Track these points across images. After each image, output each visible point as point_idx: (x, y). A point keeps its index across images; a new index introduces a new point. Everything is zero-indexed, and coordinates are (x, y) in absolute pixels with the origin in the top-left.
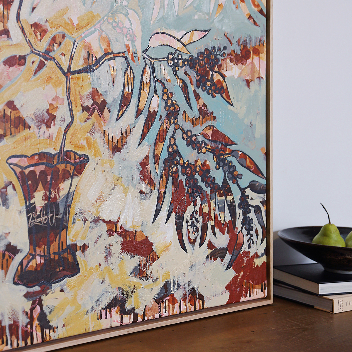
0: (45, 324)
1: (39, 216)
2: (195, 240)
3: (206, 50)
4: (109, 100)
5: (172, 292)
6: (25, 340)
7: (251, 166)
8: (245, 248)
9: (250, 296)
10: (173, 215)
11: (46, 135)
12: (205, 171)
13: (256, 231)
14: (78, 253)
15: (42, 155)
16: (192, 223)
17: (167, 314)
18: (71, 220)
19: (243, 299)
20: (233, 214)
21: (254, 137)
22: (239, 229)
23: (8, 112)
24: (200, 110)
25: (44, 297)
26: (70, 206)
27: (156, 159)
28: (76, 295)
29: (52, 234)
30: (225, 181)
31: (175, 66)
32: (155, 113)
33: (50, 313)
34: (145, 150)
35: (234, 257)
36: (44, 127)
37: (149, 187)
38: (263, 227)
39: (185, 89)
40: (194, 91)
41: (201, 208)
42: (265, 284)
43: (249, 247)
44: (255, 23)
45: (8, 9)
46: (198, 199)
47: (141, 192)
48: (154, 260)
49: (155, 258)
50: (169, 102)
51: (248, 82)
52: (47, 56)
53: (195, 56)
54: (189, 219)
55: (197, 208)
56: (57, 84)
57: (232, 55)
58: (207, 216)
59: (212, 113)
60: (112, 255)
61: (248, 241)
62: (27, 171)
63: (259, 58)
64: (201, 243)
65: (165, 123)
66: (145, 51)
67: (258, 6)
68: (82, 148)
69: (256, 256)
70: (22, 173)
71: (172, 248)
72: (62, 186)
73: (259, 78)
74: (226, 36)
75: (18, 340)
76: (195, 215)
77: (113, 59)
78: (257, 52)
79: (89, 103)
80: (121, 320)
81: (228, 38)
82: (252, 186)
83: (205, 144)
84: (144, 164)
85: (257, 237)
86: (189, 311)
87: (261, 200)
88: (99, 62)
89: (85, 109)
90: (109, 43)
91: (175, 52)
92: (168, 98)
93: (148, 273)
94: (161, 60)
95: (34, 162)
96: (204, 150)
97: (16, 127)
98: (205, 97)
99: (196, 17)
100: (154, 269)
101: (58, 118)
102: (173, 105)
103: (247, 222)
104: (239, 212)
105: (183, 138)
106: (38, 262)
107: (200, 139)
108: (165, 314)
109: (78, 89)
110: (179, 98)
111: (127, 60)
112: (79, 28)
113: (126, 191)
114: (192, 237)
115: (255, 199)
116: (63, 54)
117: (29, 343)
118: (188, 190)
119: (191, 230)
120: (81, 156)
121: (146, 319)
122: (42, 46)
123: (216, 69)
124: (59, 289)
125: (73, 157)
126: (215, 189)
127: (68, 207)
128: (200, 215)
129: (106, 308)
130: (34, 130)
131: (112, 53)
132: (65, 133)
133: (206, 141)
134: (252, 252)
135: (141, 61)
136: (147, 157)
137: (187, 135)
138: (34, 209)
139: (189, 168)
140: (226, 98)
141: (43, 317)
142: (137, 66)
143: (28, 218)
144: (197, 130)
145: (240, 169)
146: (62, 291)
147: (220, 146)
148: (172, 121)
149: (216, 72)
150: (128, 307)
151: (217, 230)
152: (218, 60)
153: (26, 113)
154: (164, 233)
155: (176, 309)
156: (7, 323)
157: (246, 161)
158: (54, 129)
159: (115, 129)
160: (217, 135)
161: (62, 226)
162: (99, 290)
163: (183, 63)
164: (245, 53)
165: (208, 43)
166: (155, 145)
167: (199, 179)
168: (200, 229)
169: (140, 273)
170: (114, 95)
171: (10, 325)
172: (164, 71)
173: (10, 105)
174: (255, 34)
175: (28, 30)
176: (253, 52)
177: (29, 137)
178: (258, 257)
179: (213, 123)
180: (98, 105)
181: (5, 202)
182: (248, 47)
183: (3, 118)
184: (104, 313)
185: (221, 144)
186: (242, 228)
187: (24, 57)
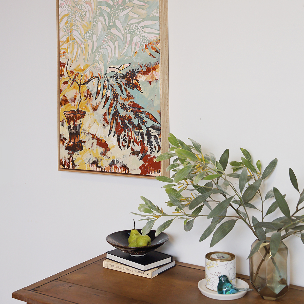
0: (73, 164)
1: (72, 130)
2: (125, 146)
3: (130, 71)
4: (93, 93)
5: (116, 164)
6: (68, 167)
7: (152, 118)
8: (149, 153)
9: (151, 174)
10: (116, 135)
11: (74, 105)
12: (130, 119)
13: (155, 147)
14: (83, 143)
15: (72, 111)
16: (124, 139)
17: (113, 171)
18: (81, 133)
19: (147, 174)
20: (143, 138)
21: (153, 106)
22: (146, 145)
23: (64, 98)
24: (127, 95)
25: (73, 155)
27: (109, 114)
28: (82, 157)
29: (75, 136)
30: (139, 124)
31: (116, 80)
32: (109, 97)
33: (75, 160)
34: (105, 110)
35: (143, 156)
36: (73, 102)
37: (107, 124)
38: (159, 146)
39: (121, 87)
40: (125, 88)
41: (128, 134)
42: (159, 170)
43: (151, 153)
44: (153, 57)
45: (64, 68)
46: (126, 130)
47: (104, 125)
48: (108, 151)
49: (109, 150)
50: (114, 93)
51: (150, 82)
52: (74, 80)
53: (125, 74)
54: (122, 137)
55: (126, 134)
56: (76, 89)
57: (142, 72)
58: (130, 138)
59: (133, 96)
60: (93, 146)
61: (150, 150)
62: (68, 116)
63: (156, 71)
64: (128, 148)
65: (113, 100)
66: (105, 75)
67: (155, 49)
68: (84, 109)
70: (67, 116)
71: (115, 147)
72: (78, 121)
73: (156, 80)
74: (139, 64)
75: (66, 166)
76: (125, 136)
77: (94, 79)
78: (154, 69)
79: (86, 94)
81: (140, 65)
82: (153, 127)
83: (130, 108)
84: (105, 115)
85: (155, 149)
86: (123, 173)
87: (157, 133)
88: (89, 81)
89: (85, 96)
90: (92, 74)
91: (117, 74)
92: (114, 91)
93: (106, 155)
94: (111, 77)
95: (70, 113)
96: (129, 111)
97: (66, 102)
98: (129, 90)
99: (125, 59)
100: (108, 153)
101: (77, 100)
102: (116, 93)
103: (150, 142)
104: (146, 137)
105: (120, 106)
106: (71, 144)
107: (127, 106)
108: (112, 171)
109: (83, 90)
110: (118, 91)
111: (98, 78)
112: (83, 70)
113: (98, 125)
114: (124, 144)
115: (154, 133)
116: (78, 79)
117: (69, 168)
118: (122, 126)
119: (123, 142)
120: (84, 112)
122: (73, 77)
123: (134, 78)
124: (77, 154)
125: (81, 112)
126: (134, 126)
127: (80, 128)
128: (127, 137)
129: (92, 163)
130: (70, 103)
131: (93, 77)
132: (79, 104)
133: (130, 107)
134: (153, 155)
135: (104, 78)
136: (106, 113)
137: (122, 105)
138: (70, 127)
139: (122, 117)
140: (139, 90)
141: (73, 161)
142: (102, 81)
143: (69, 130)
144: (126, 103)
145: (146, 119)
146: (78, 154)
147: (136, 109)
148: (115, 100)
149: (134, 79)
150: (99, 165)
151: (135, 144)
152: (135, 74)
153: (69, 98)
154: (112, 141)
155: (117, 171)
156: (63, 160)
157: (150, 116)
158: (76, 103)
159: (94, 103)
160: (135, 105)
161: (78, 134)
162: (89, 157)
163: (120, 77)
164: (148, 70)
165: (130, 68)
166: (109, 109)
167: (127, 122)
168: (127, 142)
169: (103, 154)
170: (94, 92)
171: (64, 161)
172: (112, 81)
173: (64, 96)
174: (153, 61)
175: (69, 73)
176: (152, 69)
177: (69, 106)
178: (156, 158)
179: (133, 100)
180: (89, 95)
181: (63, 125)
182: (150, 68)
183: (63, 100)
184: (91, 165)
185: (137, 109)
186: (147, 144)
187: (68, 82)
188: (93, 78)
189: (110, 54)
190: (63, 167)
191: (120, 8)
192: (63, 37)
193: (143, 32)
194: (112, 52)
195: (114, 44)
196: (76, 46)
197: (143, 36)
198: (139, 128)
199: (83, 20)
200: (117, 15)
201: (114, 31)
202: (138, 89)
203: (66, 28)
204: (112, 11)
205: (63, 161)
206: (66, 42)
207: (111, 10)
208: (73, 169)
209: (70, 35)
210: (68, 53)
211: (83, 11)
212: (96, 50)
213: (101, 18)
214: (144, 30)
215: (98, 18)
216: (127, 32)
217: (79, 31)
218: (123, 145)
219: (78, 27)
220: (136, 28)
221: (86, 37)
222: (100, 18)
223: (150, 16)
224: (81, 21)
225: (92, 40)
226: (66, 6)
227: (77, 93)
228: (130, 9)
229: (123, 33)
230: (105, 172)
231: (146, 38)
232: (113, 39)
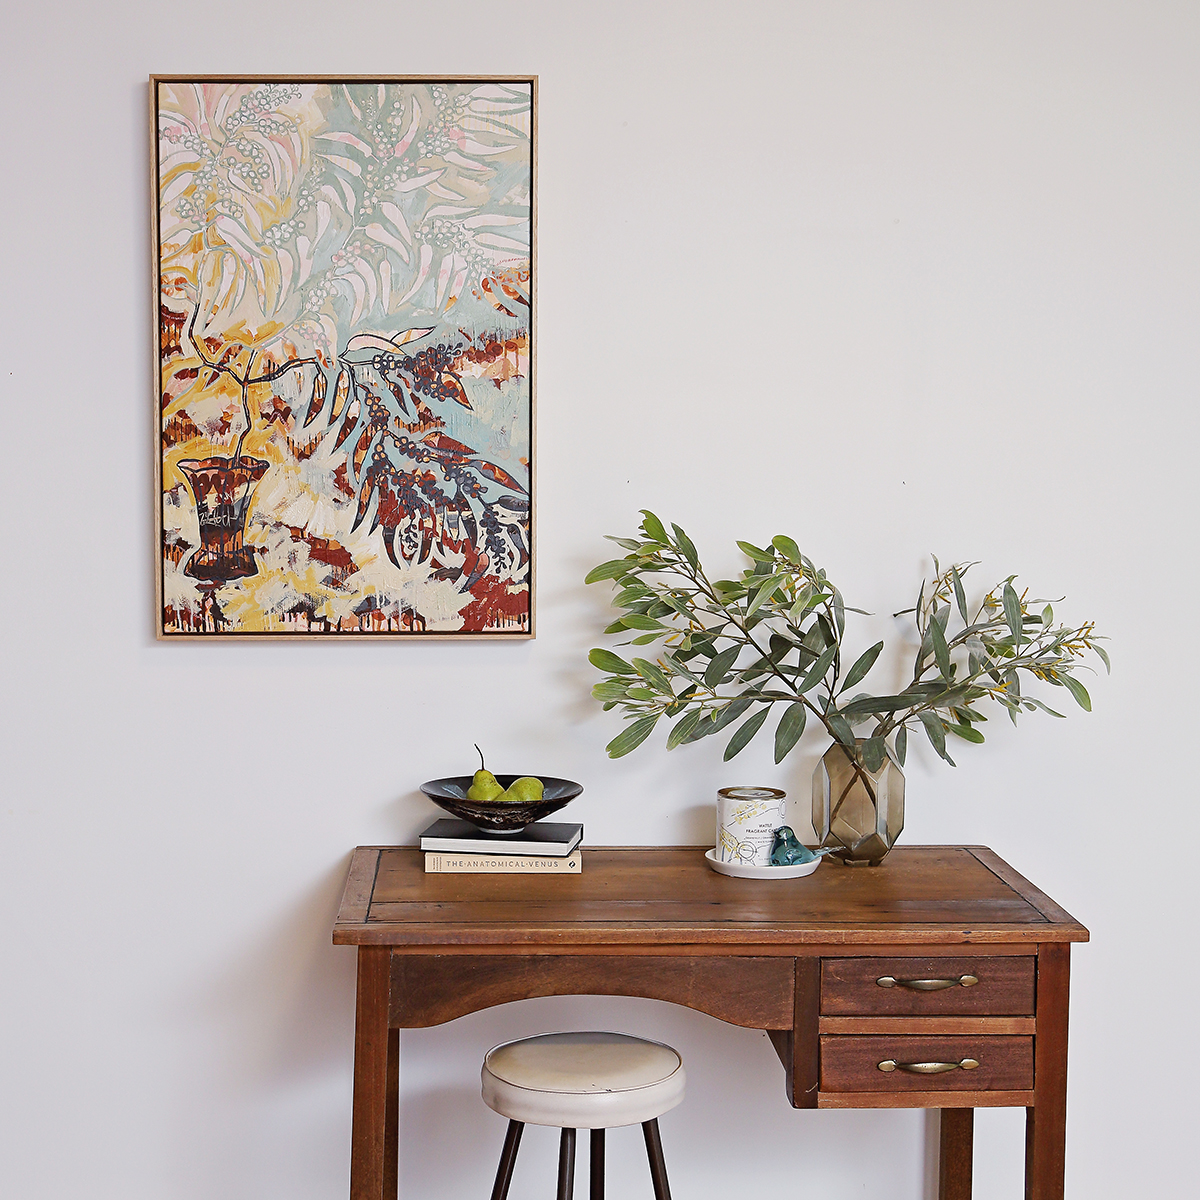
0: (217, 614)
1: (211, 516)
2: (412, 556)
3: (430, 349)
4: (294, 407)
5: (379, 607)
6: (197, 627)
7: (503, 479)
8: (491, 570)
9: (498, 626)
10: (380, 528)
11: (220, 441)
12: (428, 482)
13: (511, 554)
14: (256, 555)
15: (215, 460)
16: (408, 537)
17: (370, 629)
18: (247, 523)
19: (486, 629)
20: (472, 531)
21: (508, 446)
22: (482, 550)
23: (179, 420)
24: (421, 415)
25: (217, 591)
26: (246, 509)
27: (357, 467)
28: (253, 594)
29: (226, 534)
30: (458, 494)
31: (383, 371)
32: (355, 419)
33: (224, 606)
34: (342, 456)
35: (473, 580)
36: (217, 434)
37: (346, 495)
38: (523, 550)
39: (398, 393)
40: (412, 395)
41: (421, 522)
42: (524, 616)
43: (498, 571)
44: (509, 313)
45: (180, 328)
46: (417, 512)
47: (335, 500)
48: (352, 572)
49: (354, 570)
50: (375, 408)
51: (498, 383)
52: (221, 367)
54: (403, 533)
55: (416, 522)
56: (234, 392)
57: (471, 353)
58: (430, 532)
59: (439, 418)
60: (297, 561)
61: (496, 564)
62: (198, 475)
63: (517, 353)
64: (422, 560)
65: (369, 429)
66: (342, 356)
67: (515, 293)
68: (262, 454)
69: (510, 582)
70: (193, 476)
71: (378, 561)
72: (236, 489)
73: (517, 376)
74: (461, 331)
75: (189, 625)
76: (412, 529)
77: (301, 365)
78: (512, 346)
80: (309, 626)
81: (464, 334)
82: (504, 502)
83: (429, 452)
84: (340, 472)
85: (512, 561)
86: (402, 630)
87: (519, 518)
88: (282, 370)
89: (266, 416)
90: (294, 351)
91: (384, 354)
92: (374, 403)
93: (345, 584)
94: (363, 363)
95: (206, 466)
96: (426, 459)
97: (187, 434)
98: (427, 401)
99: (415, 314)
100: (352, 579)
101: (233, 426)
102: (380, 410)
103: (494, 544)
104: (481, 530)
105: (396, 446)
106: (211, 559)
107: (421, 446)
108: (366, 629)
109: (256, 398)
110: (390, 402)
111: (317, 365)
112: (258, 338)
113: (315, 499)
114: (408, 552)
116: (239, 365)
117: (201, 630)
118: (401, 502)
119: (406, 545)
120: (259, 462)
121: (341, 630)
122: (216, 358)
123: (446, 369)
124: (235, 585)
125: (250, 462)
126: (443, 502)
127: (243, 510)
128: (420, 530)
129: (289, 612)
130: (206, 436)
131: (298, 360)
132: (242, 439)
133: (430, 449)
134: (503, 576)
135: (337, 365)
136: (344, 464)
137: (401, 443)
138: (206, 509)
139: (400, 477)
140: (461, 401)
141: (215, 609)
142: (331, 373)
143: (200, 517)
144: (416, 437)
146: (237, 588)
147: (451, 455)
148: (379, 428)
149: (445, 373)
150: (318, 614)
151: (446, 548)
152: (449, 359)
153: (198, 421)
154: (367, 545)
155: (384, 626)
156: (177, 608)
157: (495, 473)
158: (228, 436)
159: (301, 436)
160: (446, 443)
161: (237, 527)
162: (283, 592)
163: (396, 365)
164: (492, 349)
165: (433, 341)
166: (355, 452)
167: (419, 490)
168: (420, 545)
169: (334, 582)
170: (300, 402)
171: (181, 611)
172: (368, 375)
173: (182, 413)
174: (510, 326)
175: (201, 345)
176: (506, 347)
177: (201, 443)
178: (513, 583)
179: (440, 429)
180: (281, 412)
181: (175, 501)
182: (498, 342)
183: (174, 426)
184: (287, 616)
185: (453, 453)
186: (486, 549)
187: (196, 370)
188: (294, 362)
189: (361, 297)
190: (178, 627)
191: (398, 168)
192: (177, 233)
193: (477, 242)
194: (367, 290)
195: (376, 270)
196: (230, 265)
197: (477, 256)
198: (461, 504)
199: (260, 188)
200: (386, 187)
201: (375, 231)
202: (458, 398)
203: (188, 207)
204: (370, 173)
205: (174, 612)
206: (189, 249)
207: (365, 171)
208: (217, 633)
209: (204, 229)
210: (197, 282)
211: (257, 160)
212: (308, 282)
213: (328, 190)
214: (481, 238)
215: (318, 189)
216: (420, 239)
217: (242, 220)
218: (404, 555)
219: (240, 209)
220: (454, 230)
221: (268, 241)
222: (323, 188)
223: (501, 203)
224: (249, 191)
225: (293, 251)
226: (191, 139)
227: (231, 406)
228: (435, 175)
229: (409, 240)
230: (338, 633)
231: (488, 260)
232: (372, 255)
